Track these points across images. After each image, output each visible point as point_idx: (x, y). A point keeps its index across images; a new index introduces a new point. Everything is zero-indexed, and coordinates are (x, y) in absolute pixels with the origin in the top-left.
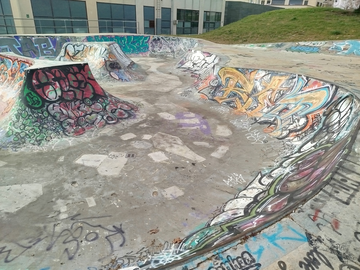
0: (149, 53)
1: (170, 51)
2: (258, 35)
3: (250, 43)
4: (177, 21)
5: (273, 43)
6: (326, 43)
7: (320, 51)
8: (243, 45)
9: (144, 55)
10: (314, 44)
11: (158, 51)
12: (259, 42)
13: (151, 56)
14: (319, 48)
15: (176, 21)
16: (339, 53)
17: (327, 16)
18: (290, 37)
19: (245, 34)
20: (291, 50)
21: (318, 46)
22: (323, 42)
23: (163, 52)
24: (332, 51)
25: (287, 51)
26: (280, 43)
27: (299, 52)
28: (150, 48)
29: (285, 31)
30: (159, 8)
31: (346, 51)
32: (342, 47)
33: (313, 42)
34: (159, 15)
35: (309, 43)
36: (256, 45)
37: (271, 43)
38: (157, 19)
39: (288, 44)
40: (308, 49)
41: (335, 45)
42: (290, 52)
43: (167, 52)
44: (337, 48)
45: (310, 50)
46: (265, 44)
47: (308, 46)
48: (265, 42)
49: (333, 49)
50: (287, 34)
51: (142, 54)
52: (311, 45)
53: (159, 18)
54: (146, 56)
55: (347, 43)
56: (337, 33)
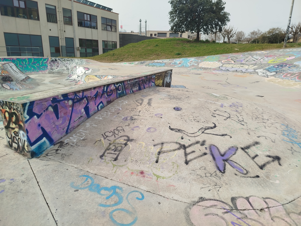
0: (48, 71)
1: (65, 69)
2: (131, 56)
3: (125, 61)
4: (80, 47)
5: (139, 62)
6: (170, 60)
7: (165, 66)
8: (119, 63)
9: (43, 73)
10: (163, 61)
11: (56, 69)
12: (130, 61)
13: (50, 73)
14: (165, 63)
15: (78, 47)
16: (175, 66)
17: (177, 44)
18: (151, 57)
19: (123, 56)
20: (149, 65)
21: (165, 62)
22: (168, 60)
23: (59, 70)
24: (172, 65)
25: (146, 66)
26: (143, 61)
27: (153, 67)
28: (49, 67)
29: (149, 53)
30: (62, 38)
31: (180, 65)
32: (178, 63)
33: (163, 60)
34: (63, 43)
35: (160, 61)
36: (128, 63)
37: (138, 62)
38: (61, 46)
39: (148, 62)
40: (159, 65)
41: (175, 61)
42: (147, 67)
43: (63, 70)
44: (175, 63)
45: (160, 65)
46: (134, 62)
47: (159, 62)
48: (135, 61)
49: (173, 64)
50: (149, 55)
51: (42, 72)
52: (161, 62)
53: (63, 45)
54: (46, 73)
55: (181, 60)
56: (179, 54)
